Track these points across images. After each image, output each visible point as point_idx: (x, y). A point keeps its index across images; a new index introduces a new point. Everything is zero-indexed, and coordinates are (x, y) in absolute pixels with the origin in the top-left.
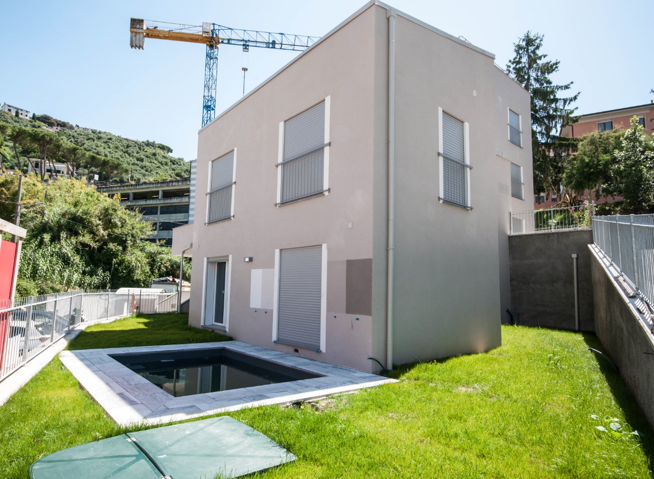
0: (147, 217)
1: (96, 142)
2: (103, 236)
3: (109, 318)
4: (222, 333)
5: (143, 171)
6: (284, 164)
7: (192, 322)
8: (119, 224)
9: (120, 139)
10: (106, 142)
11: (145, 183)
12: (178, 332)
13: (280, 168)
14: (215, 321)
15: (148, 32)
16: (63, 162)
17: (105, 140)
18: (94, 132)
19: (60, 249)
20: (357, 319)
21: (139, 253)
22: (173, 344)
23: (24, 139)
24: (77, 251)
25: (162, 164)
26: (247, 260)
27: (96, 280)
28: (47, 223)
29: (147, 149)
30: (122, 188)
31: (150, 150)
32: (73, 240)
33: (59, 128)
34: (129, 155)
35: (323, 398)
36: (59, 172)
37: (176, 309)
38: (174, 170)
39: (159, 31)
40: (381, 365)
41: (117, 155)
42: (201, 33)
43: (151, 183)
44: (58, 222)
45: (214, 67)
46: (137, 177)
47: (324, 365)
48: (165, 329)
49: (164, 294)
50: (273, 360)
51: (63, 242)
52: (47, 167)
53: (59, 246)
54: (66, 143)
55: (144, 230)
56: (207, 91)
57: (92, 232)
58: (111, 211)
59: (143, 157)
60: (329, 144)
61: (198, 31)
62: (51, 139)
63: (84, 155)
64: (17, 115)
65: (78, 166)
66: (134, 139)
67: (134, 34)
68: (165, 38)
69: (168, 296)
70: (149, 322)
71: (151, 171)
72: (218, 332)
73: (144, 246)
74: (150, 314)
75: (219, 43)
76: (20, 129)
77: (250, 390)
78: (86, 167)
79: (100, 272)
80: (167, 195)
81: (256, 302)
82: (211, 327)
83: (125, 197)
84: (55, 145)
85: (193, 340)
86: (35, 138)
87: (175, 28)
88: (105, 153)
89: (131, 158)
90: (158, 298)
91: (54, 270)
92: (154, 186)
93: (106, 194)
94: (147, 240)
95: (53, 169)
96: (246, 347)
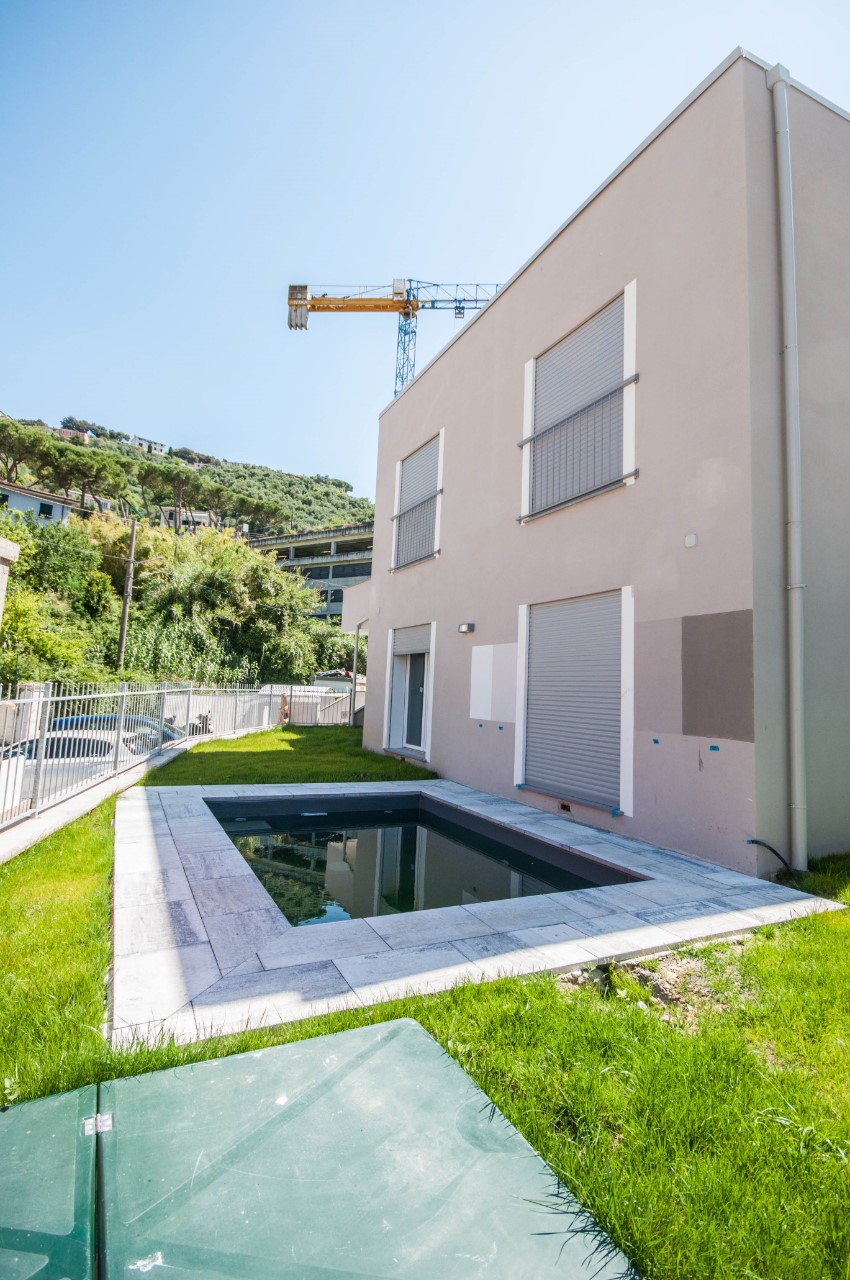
0: (313, 582)
1: (248, 480)
2: (250, 609)
3: (237, 731)
4: (419, 764)
5: (311, 519)
6: (534, 440)
7: (369, 741)
8: (272, 590)
9: (280, 475)
10: (261, 480)
11: (311, 532)
12: (343, 759)
13: (527, 448)
14: (408, 742)
15: (313, 302)
16: (206, 510)
17: (260, 478)
18: (245, 467)
19: (191, 628)
20: (714, 748)
21: (301, 635)
22: (327, 781)
23: (154, 479)
24: (214, 631)
25: (338, 508)
26: (464, 628)
27: (239, 673)
28: (176, 590)
29: (316, 486)
30: (279, 541)
31: (321, 489)
32: (209, 615)
33: (202, 464)
34: (292, 496)
35: (663, 953)
36: (199, 523)
37: (347, 720)
38: (354, 515)
39: (330, 300)
40: (780, 858)
41: (276, 497)
42: (391, 297)
43: (319, 532)
44: (190, 589)
45: (411, 346)
46: (303, 526)
47: (632, 844)
48: (321, 753)
49: (332, 695)
50: (519, 826)
51: (195, 617)
52: (184, 518)
53: (189, 624)
54: (208, 483)
55: (308, 601)
56: (399, 383)
57: (235, 604)
58: (261, 573)
59: (310, 498)
60: (636, 379)
61: (386, 294)
62: (188, 478)
63: (230, 498)
64: (150, 451)
65: (224, 516)
66: (300, 474)
67: (294, 308)
68: (339, 309)
69: (336, 699)
70: (297, 740)
71: (322, 517)
72: (412, 761)
73: (308, 625)
74: (305, 727)
75: (417, 308)
76: (149, 466)
77: (473, 915)
78: (234, 516)
79: (245, 662)
80: (343, 549)
81: (481, 708)
82: (398, 751)
83: (283, 554)
84: (193, 486)
85: (365, 776)
86: (170, 477)
87: (354, 293)
88: (259, 494)
89: (295, 501)
90: (319, 700)
91: (181, 659)
92: (324, 535)
93: (258, 551)
94: (312, 616)
95: (190, 519)
96: (463, 793)
